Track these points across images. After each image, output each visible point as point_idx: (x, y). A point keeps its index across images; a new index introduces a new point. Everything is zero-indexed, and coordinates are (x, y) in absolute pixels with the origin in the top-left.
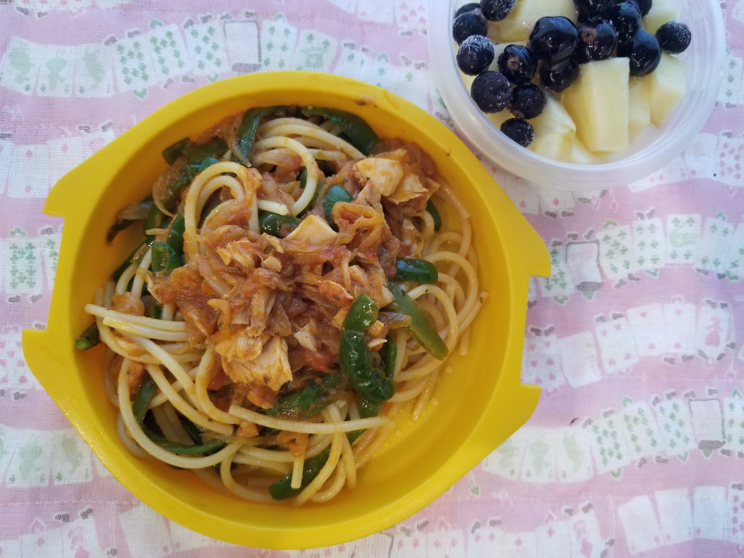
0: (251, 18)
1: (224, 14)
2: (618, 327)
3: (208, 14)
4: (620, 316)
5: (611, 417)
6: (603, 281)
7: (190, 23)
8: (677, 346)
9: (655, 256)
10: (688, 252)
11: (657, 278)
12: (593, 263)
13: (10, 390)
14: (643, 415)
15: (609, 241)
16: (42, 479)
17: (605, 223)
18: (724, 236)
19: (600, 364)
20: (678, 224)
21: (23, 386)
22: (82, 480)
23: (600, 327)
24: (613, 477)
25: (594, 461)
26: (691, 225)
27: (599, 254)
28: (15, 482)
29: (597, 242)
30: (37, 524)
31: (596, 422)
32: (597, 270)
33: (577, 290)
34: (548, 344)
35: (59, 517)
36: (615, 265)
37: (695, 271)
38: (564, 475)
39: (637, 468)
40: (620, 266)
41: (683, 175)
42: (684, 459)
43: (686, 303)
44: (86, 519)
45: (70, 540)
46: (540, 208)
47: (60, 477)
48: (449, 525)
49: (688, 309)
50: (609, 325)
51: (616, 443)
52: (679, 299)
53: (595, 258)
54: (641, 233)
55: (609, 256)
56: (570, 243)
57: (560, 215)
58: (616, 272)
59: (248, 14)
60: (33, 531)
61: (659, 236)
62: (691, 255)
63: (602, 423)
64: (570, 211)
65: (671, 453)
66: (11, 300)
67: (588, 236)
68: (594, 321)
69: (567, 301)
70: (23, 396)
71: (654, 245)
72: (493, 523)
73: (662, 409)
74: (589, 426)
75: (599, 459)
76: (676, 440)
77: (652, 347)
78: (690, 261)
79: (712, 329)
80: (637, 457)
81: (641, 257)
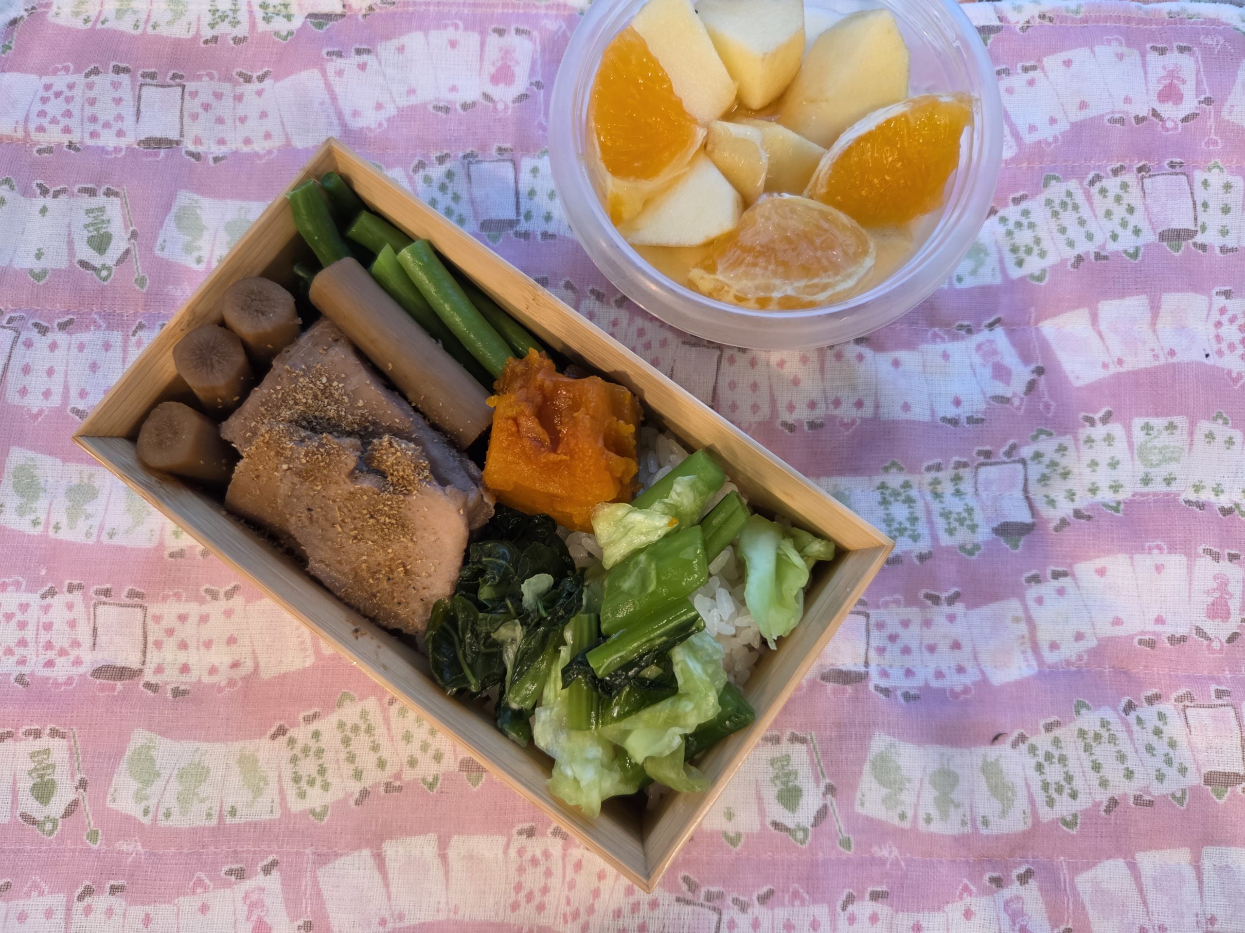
0: (506, 156)
1: (468, 151)
2: (1061, 592)
3: (445, 152)
4: (1065, 574)
5: (1057, 732)
6: (1035, 520)
7: (421, 165)
8: (1159, 620)
9: (1114, 481)
10: (1170, 474)
11: (1120, 515)
12: (1018, 493)
13: (167, 683)
14: (1109, 730)
15: (1042, 459)
16: (209, 815)
17: (1034, 433)
18: (1228, 448)
19: (1035, 648)
20: (1151, 432)
21: (185, 678)
22: (266, 817)
23: (1033, 591)
24: (1064, 828)
25: (1032, 802)
26: (1172, 434)
27: (1026, 480)
28: (171, 818)
29: (1023, 462)
30: (200, 883)
31: (1032, 740)
32: (1024, 504)
33: (994, 535)
34: (952, 618)
35: (230, 872)
36: (1053, 496)
37: (1184, 504)
38: (986, 823)
39: (1103, 813)
40: (1060, 496)
41: (1156, 356)
42: (1180, 801)
43: (1170, 553)
44: (269, 876)
45: (246, 908)
46: (933, 412)
47: (233, 812)
48: (806, 896)
49: (1175, 562)
50: (1048, 589)
51: (1066, 773)
52: (1160, 548)
53: (1021, 486)
54: (1091, 447)
55: (1043, 483)
56: (983, 464)
57: (963, 420)
58: (1054, 507)
59: (500, 150)
60: (194, 893)
61: (1120, 450)
62: (1175, 479)
63: (1043, 741)
64: (980, 416)
65: (1158, 790)
66: (172, 555)
67: (1009, 454)
68: (1024, 582)
69: (980, 552)
70: (185, 692)
71: (1114, 464)
72: (876, 896)
73: (1140, 721)
74: (1021, 744)
75: (1040, 798)
76: (1165, 769)
77: (1117, 622)
78: (1174, 488)
79: (1217, 594)
80: (1103, 797)
81: (1093, 483)
